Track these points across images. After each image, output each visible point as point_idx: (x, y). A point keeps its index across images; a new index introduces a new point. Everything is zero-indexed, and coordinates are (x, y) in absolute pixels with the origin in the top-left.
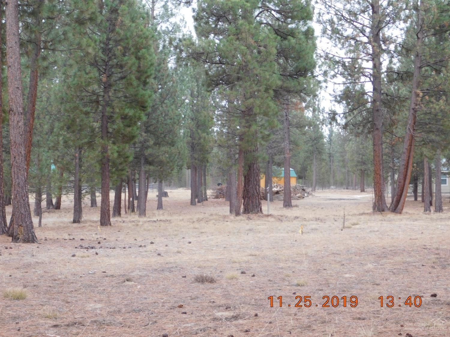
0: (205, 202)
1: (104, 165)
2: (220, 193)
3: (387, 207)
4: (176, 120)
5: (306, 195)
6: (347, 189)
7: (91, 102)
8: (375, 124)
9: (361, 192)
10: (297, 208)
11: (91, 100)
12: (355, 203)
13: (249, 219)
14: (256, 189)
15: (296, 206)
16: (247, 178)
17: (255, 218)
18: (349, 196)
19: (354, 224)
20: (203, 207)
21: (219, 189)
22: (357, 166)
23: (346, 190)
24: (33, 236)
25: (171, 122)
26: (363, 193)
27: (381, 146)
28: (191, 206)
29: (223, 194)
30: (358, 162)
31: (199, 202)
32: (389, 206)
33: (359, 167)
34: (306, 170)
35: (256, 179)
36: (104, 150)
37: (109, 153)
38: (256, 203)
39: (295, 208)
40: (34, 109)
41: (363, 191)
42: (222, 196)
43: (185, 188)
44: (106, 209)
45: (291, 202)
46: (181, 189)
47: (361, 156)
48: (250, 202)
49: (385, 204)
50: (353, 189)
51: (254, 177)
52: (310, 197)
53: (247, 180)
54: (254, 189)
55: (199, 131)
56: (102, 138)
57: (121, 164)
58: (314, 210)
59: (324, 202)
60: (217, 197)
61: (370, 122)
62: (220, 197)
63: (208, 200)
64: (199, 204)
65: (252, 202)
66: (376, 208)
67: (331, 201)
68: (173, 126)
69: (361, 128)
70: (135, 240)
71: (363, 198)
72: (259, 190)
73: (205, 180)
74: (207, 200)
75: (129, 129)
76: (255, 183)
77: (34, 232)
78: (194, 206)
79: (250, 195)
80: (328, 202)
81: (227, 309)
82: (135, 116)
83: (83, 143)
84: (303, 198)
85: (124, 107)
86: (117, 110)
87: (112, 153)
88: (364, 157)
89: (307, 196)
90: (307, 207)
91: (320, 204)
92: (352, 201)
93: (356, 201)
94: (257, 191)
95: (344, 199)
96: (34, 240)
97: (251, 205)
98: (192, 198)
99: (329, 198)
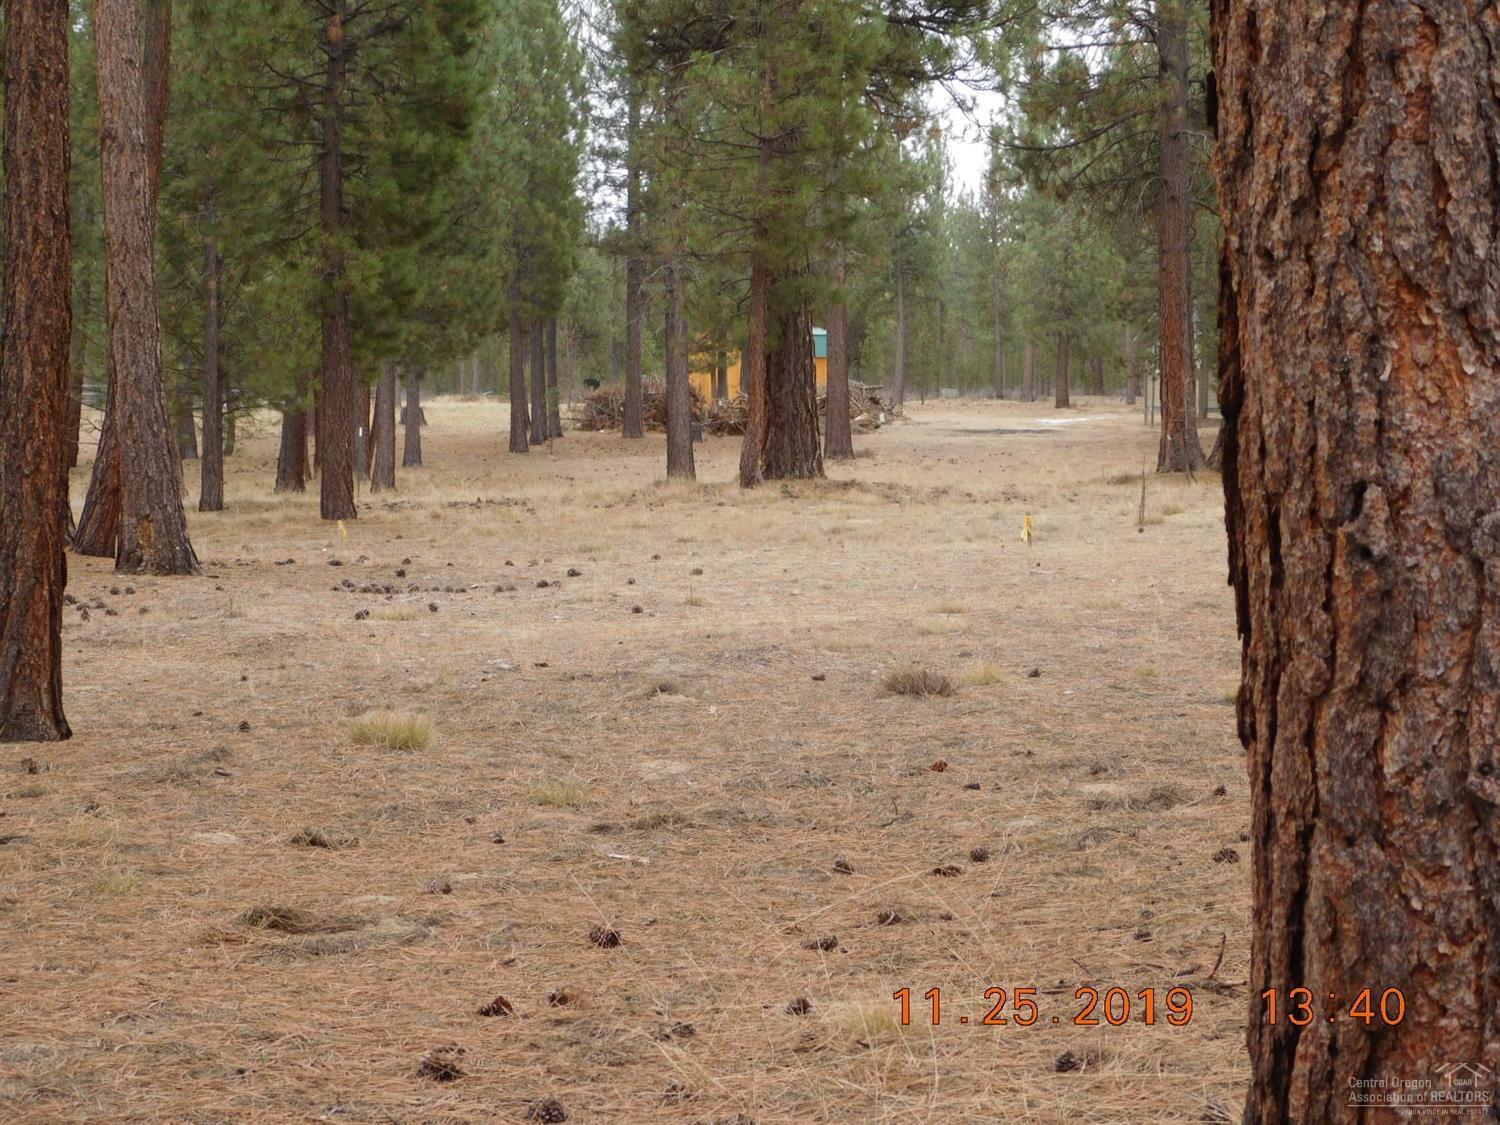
0: (557, 441)
1: (333, 317)
2: (601, 412)
3: (1203, 456)
4: (494, 170)
5: (882, 417)
6: (1000, 397)
7: (283, 107)
8: (1166, 182)
9: (1058, 406)
10: (871, 462)
11: (281, 101)
12: (1057, 445)
13: (788, 494)
14: (803, 396)
15: (867, 454)
16: (774, 360)
17: (807, 493)
18: (1025, 420)
19: (1169, 512)
20: (551, 457)
21: (598, 400)
22: (1043, 321)
23: (996, 402)
24: (186, 551)
25: (477, 176)
26: (1064, 409)
27: (1183, 257)
28: (513, 455)
29: (611, 417)
30: (1050, 307)
31: (536, 441)
32: (1208, 452)
33: (1053, 326)
34: (863, 337)
35: (804, 367)
36: (335, 268)
37: (354, 276)
38: (804, 444)
39: (863, 462)
40: (161, 132)
41: (1063, 403)
42: (608, 423)
43: (459, 397)
44: (339, 464)
45: (849, 442)
46: (446, 397)
47: (1058, 288)
48: (786, 439)
49: (1197, 445)
50: (1023, 398)
51: (797, 359)
52: (897, 423)
53: (773, 370)
54: (798, 399)
55: (538, 203)
56: (325, 226)
57: (383, 314)
58: (928, 468)
59: (948, 440)
60: (589, 425)
61: (1147, 175)
62: (599, 425)
63: (565, 434)
64: (538, 448)
65: (792, 440)
66: (1168, 461)
67: (974, 438)
68: (484, 189)
69: (1117, 195)
70: (508, 563)
71: (1073, 427)
72: (814, 399)
73: (554, 366)
74: (560, 435)
75: (413, 201)
76: (802, 376)
77: (187, 540)
78: (521, 456)
79: (784, 415)
80: (962, 439)
81: (1095, 773)
82: (437, 156)
83: (257, 246)
84: (877, 427)
85: (400, 126)
86: (381, 138)
87: (365, 280)
88: (1067, 292)
89: (887, 422)
90: (900, 457)
91: (941, 446)
92: (1040, 438)
93: (1051, 438)
94: (806, 404)
95: (1013, 432)
96: (190, 566)
97: (788, 449)
98: (513, 428)
99: (960, 427)
